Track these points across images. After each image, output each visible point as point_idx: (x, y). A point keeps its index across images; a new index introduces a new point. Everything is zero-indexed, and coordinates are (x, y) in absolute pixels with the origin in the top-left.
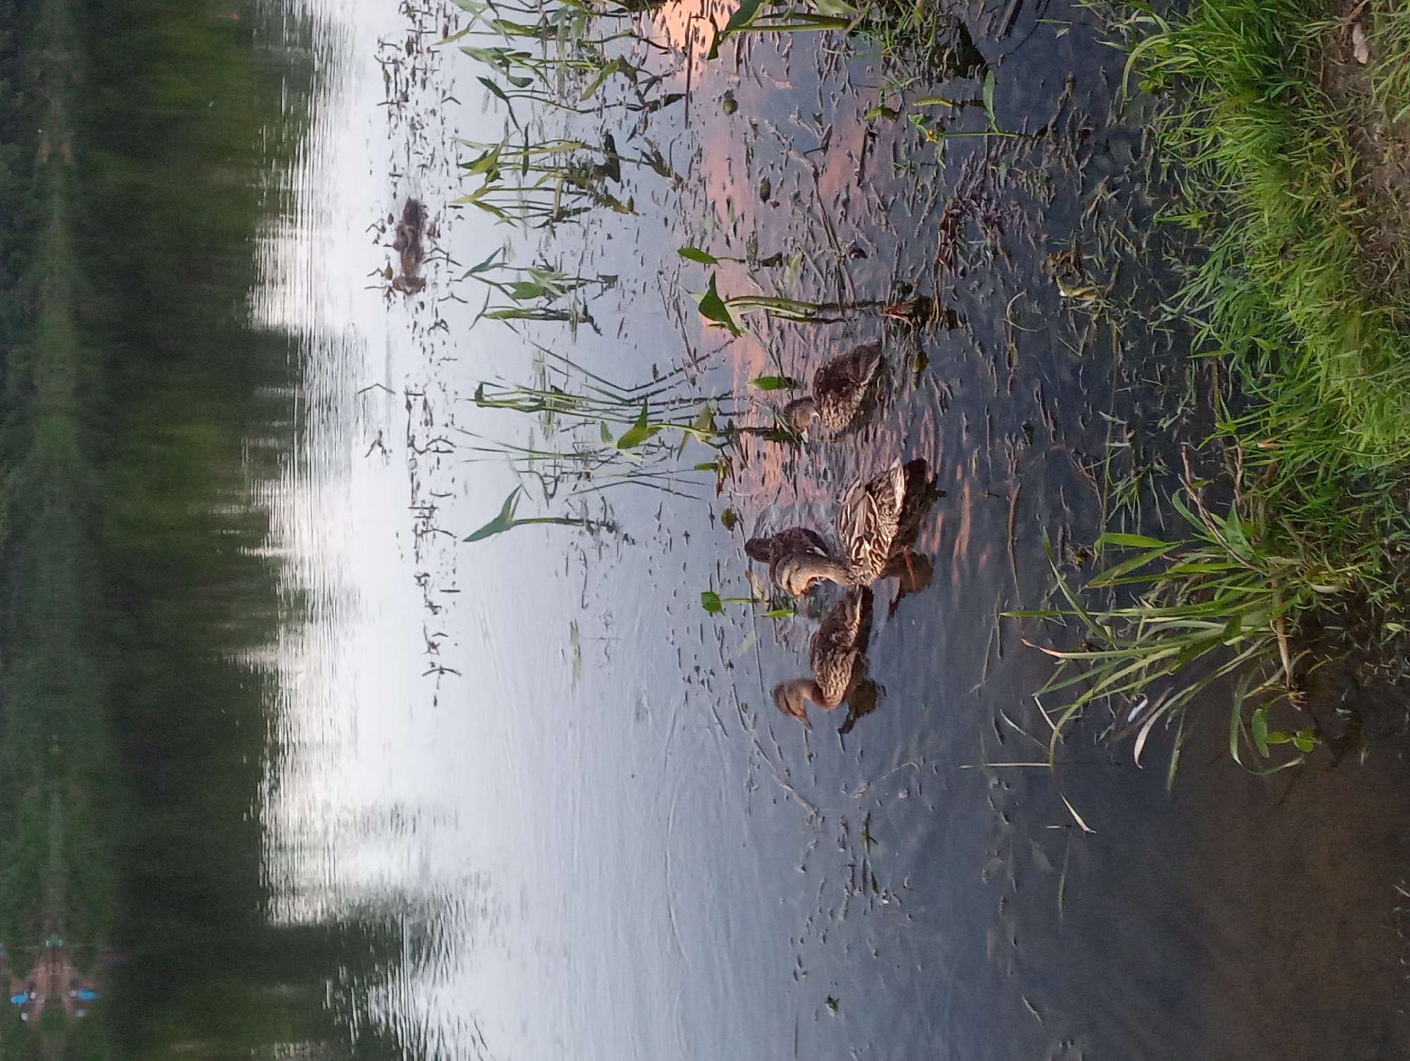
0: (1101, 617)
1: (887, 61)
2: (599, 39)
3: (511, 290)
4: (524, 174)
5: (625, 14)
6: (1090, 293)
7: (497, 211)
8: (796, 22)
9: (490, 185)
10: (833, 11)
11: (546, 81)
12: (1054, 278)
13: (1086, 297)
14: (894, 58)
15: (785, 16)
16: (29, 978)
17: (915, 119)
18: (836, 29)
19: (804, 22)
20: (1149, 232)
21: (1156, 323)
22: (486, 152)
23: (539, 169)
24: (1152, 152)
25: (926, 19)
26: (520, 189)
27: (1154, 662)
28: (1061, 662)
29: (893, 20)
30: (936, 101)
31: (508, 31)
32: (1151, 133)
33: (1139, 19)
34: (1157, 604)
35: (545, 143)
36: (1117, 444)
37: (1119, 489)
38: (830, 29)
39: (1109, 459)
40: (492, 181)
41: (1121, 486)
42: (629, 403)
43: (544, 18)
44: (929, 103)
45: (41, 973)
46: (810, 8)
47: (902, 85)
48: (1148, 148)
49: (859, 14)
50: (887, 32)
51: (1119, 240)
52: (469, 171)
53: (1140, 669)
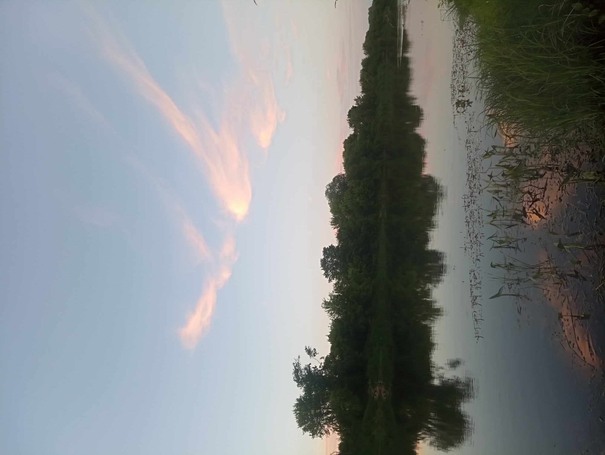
3: (499, 242)
4: (503, 217)
7: (495, 225)
10: (591, 178)
11: (508, 196)
16: (375, 389)
19: (581, 181)
22: (493, 213)
23: (506, 216)
26: (500, 220)
31: (498, 186)
35: (508, 210)
38: (589, 182)
42: (533, 268)
43: (507, 183)
45: (378, 388)
46: (583, 178)
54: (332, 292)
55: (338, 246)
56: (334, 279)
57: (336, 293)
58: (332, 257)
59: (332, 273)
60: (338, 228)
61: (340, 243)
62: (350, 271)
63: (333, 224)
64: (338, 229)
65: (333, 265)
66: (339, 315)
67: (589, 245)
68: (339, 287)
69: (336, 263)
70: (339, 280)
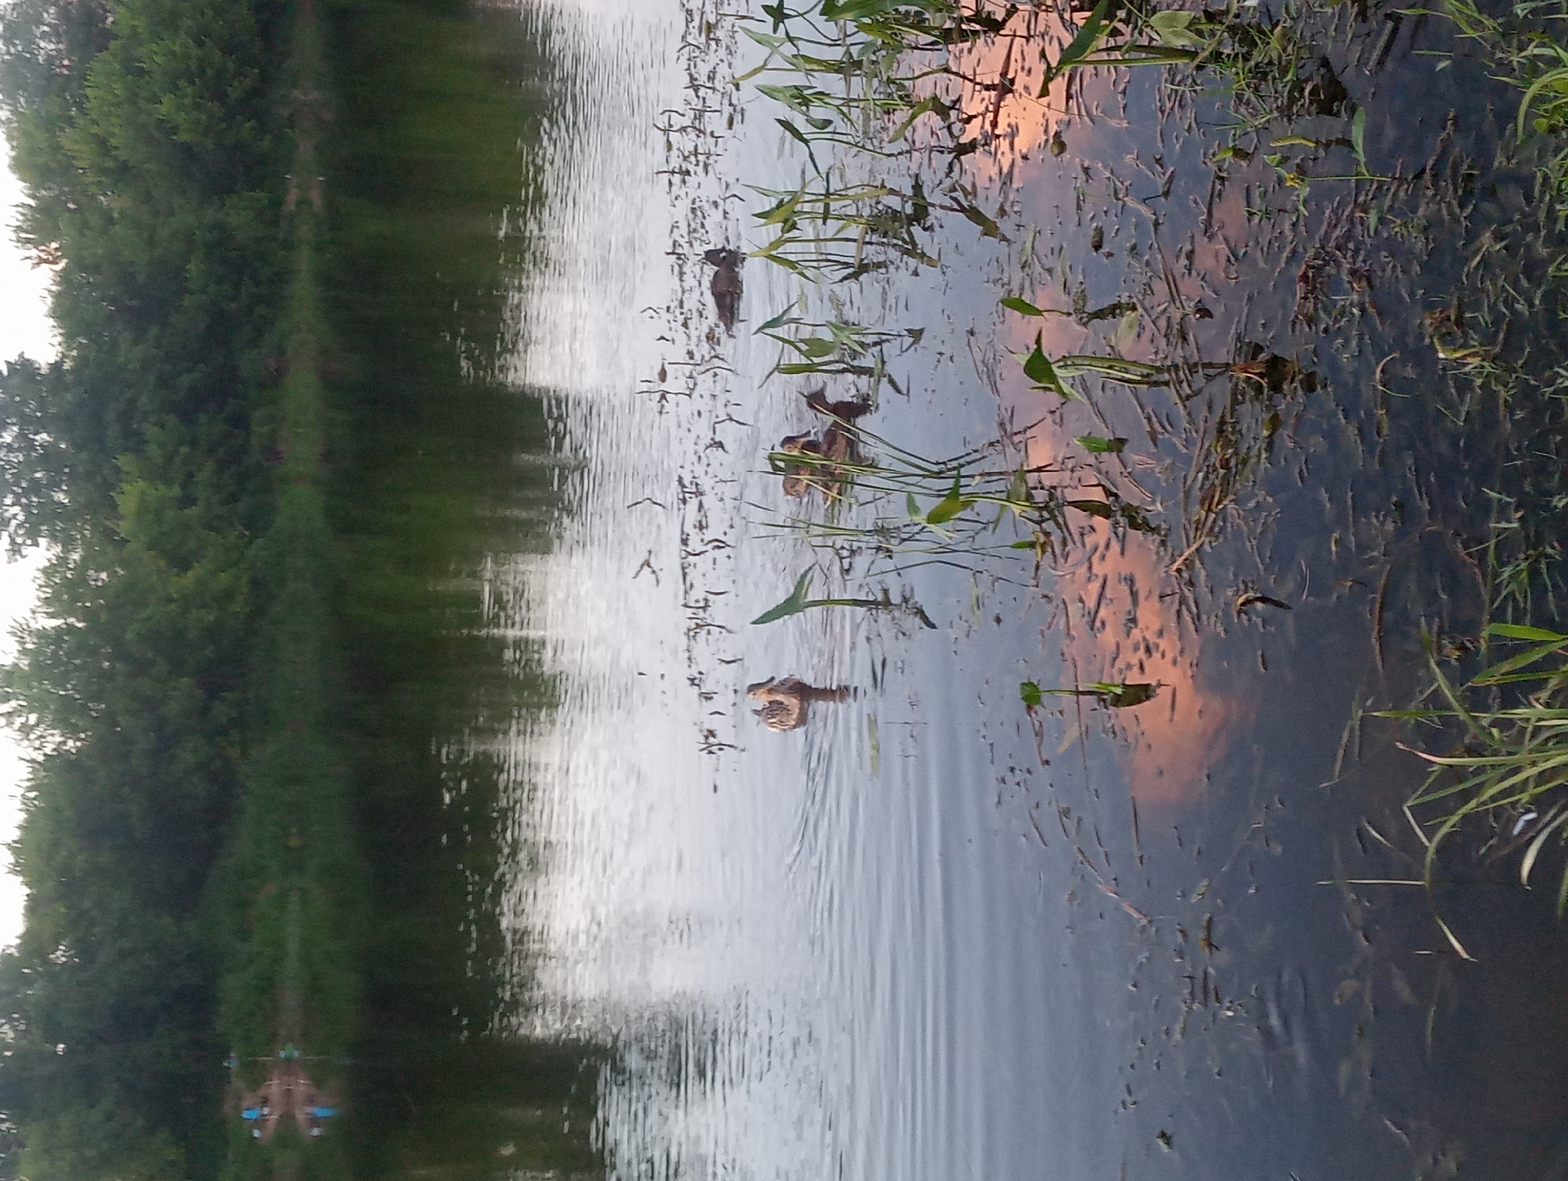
0: (1486, 718)
1: (1239, 97)
2: (910, 76)
3: (804, 347)
4: (824, 223)
5: (940, 47)
6: (1474, 354)
7: (792, 265)
8: (1134, 55)
9: (787, 235)
10: (1178, 43)
11: (849, 120)
12: (1431, 337)
13: (1469, 360)
14: (1248, 94)
15: (1124, 49)
16: (262, 1092)
17: (1272, 159)
18: (1181, 62)
19: (1144, 55)
20: (1543, 287)
21: (1551, 389)
22: (782, 200)
23: (838, 218)
24: (1547, 198)
25: (1284, 50)
26: (817, 240)
27: (1543, 771)
28: (1435, 768)
29: (1247, 53)
30: (1296, 139)
31: (808, 67)
32: (1546, 178)
33: (1537, 51)
34: (1548, 705)
35: (847, 189)
36: (1504, 525)
37: (1505, 575)
38: (1174, 62)
39: (1493, 542)
40: (788, 231)
41: (1507, 571)
42: (938, 475)
43: (848, 53)
44: (1287, 143)
45: (275, 1087)
46: (1151, 39)
47: (1256, 123)
48: (1543, 193)
49: (1209, 45)
50: (1240, 65)
51: (1507, 297)
52: (763, 221)
53: (1528, 778)
54: (29, 615)
55: (56, 367)
56: (36, 544)
57: (51, 616)
58: (25, 421)
59: (26, 509)
60: (54, 262)
61: (69, 348)
62: (129, 497)
63: (28, 241)
64: (59, 267)
65: (30, 465)
66: (71, 730)
67: (1158, 364)
68: (69, 585)
69: (48, 458)
70: (68, 544)
